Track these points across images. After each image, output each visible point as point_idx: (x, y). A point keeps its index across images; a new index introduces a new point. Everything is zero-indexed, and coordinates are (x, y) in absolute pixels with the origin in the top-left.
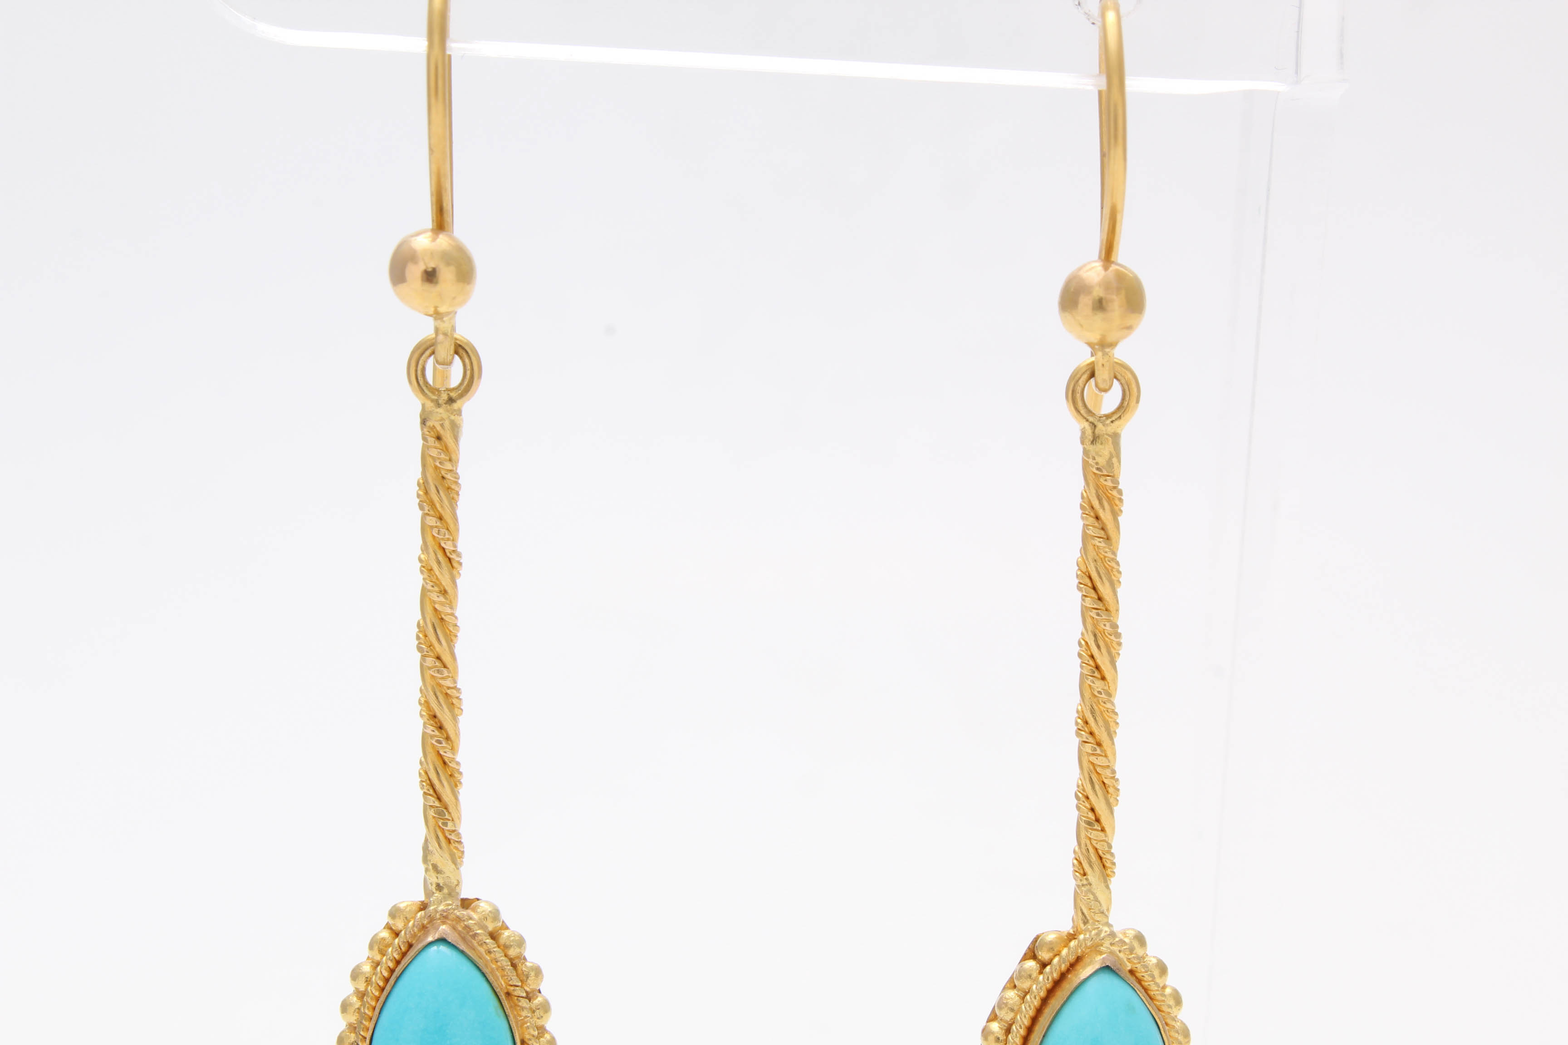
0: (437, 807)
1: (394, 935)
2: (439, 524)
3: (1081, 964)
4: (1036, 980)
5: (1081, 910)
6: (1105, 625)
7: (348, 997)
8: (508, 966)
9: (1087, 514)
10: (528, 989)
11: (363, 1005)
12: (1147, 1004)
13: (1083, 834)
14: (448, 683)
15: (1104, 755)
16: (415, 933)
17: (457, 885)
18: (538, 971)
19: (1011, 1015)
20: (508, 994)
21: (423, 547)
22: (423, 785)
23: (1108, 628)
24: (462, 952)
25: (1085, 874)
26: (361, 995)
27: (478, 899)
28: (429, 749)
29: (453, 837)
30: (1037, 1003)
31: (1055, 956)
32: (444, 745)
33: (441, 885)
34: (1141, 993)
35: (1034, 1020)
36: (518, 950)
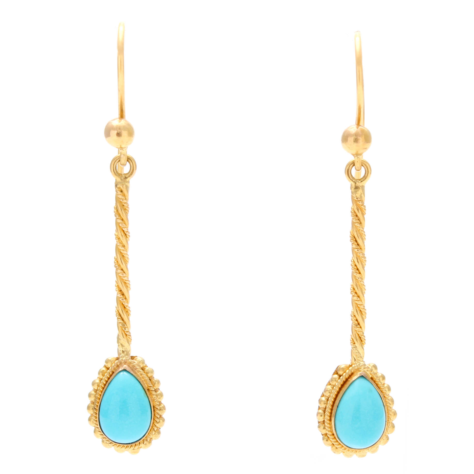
0: (122, 323)
1: (107, 369)
2: (122, 222)
3: (353, 375)
4: (337, 381)
5: (354, 357)
6: (360, 254)
7: (91, 392)
8: (148, 379)
9: (353, 215)
10: (155, 388)
11: (96, 394)
12: (377, 389)
13: (354, 329)
14: (125, 279)
15: (360, 300)
16: (115, 368)
17: (129, 351)
18: (159, 382)
19: (329, 394)
20: (148, 390)
21: (116, 230)
22: (117, 315)
23: (361, 255)
24: (132, 374)
25: (354, 343)
26: (96, 391)
27: (137, 356)
28: (119, 302)
29: (128, 334)
30: (338, 389)
31: (344, 373)
32: (124, 300)
33: (124, 351)
34: (375, 385)
35: (337, 396)
36: (151, 374)
